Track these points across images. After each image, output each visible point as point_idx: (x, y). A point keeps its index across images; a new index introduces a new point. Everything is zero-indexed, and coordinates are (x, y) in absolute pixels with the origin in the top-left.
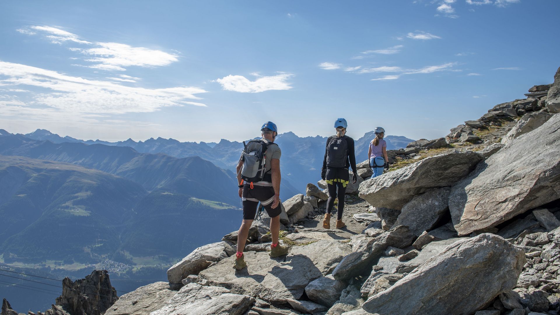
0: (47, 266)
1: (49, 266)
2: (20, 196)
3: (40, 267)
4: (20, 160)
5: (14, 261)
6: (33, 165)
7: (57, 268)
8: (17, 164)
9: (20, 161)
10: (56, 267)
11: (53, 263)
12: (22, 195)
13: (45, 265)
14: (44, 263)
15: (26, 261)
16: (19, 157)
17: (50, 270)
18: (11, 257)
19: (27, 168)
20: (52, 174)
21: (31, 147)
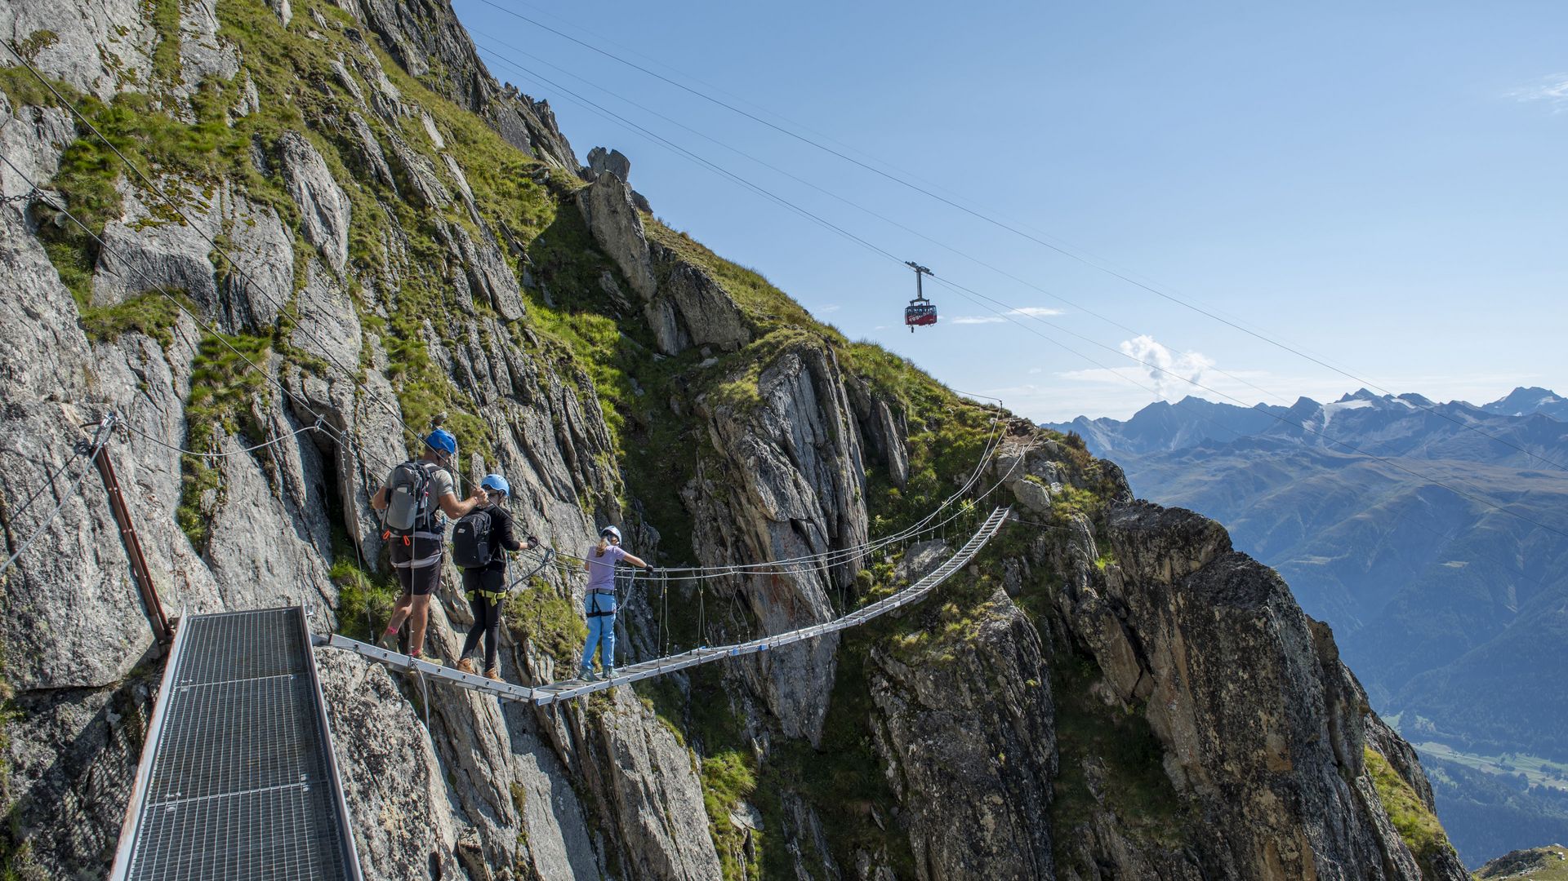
0: (1516, 774)
1: (1523, 775)
2: (1449, 567)
3: (1497, 772)
4: (1456, 469)
5: (1427, 740)
6: (1489, 481)
7: (1546, 785)
8: (1446, 479)
9: (1456, 474)
10: (1544, 780)
11: (1536, 768)
12: (1455, 564)
13: (1513, 769)
14: (1508, 762)
15: (1458, 746)
16: (1454, 462)
17: (1527, 785)
18: (1418, 726)
19: (1473, 491)
20: (1546, 507)
21: (1491, 434)
